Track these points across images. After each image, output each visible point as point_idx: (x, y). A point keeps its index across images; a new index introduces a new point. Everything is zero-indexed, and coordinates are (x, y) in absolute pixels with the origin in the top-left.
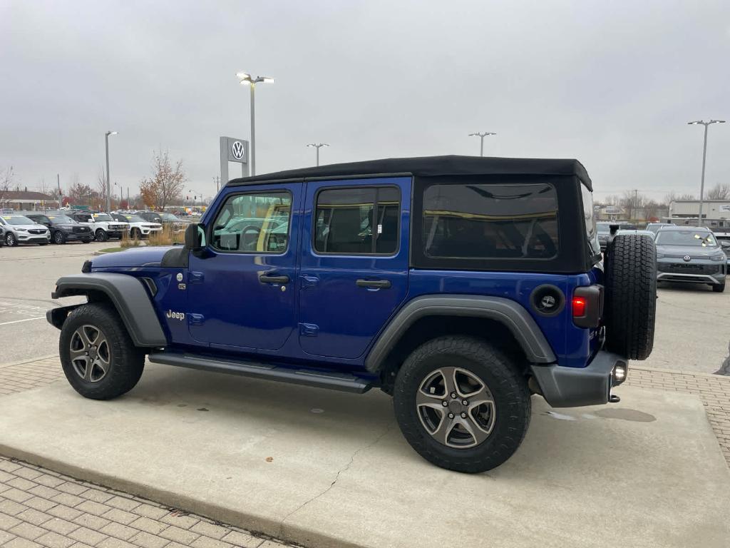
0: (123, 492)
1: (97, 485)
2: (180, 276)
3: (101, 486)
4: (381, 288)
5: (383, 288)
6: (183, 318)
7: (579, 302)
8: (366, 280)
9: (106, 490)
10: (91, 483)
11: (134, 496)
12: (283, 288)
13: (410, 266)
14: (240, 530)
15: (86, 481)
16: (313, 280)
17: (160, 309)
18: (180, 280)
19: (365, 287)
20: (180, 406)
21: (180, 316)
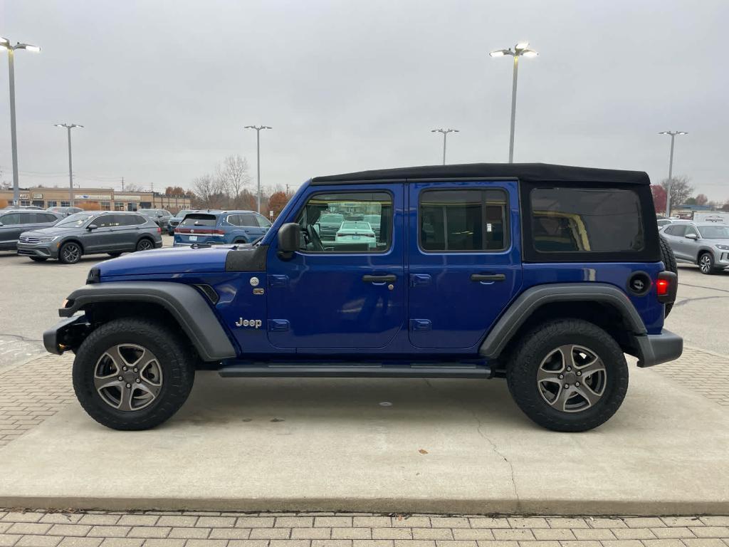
0: (317, 512)
1: (279, 512)
2: (254, 281)
3: (284, 512)
4: (496, 281)
5: (498, 281)
6: (260, 325)
7: (661, 284)
8: (481, 274)
9: (295, 514)
10: (268, 512)
11: (335, 513)
12: (391, 286)
13: (523, 259)
14: (474, 516)
15: (260, 512)
16: (426, 277)
17: (226, 318)
18: (255, 285)
19: (478, 280)
20: (244, 421)
21: (256, 323)
